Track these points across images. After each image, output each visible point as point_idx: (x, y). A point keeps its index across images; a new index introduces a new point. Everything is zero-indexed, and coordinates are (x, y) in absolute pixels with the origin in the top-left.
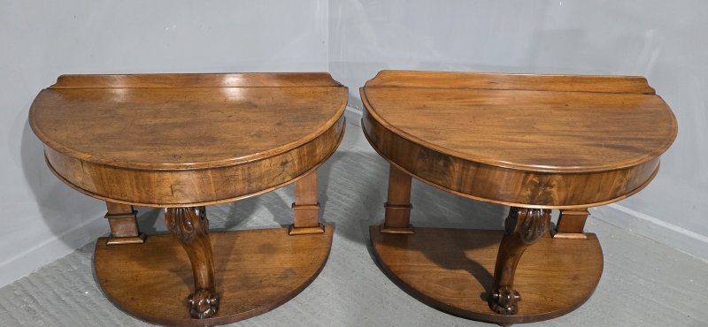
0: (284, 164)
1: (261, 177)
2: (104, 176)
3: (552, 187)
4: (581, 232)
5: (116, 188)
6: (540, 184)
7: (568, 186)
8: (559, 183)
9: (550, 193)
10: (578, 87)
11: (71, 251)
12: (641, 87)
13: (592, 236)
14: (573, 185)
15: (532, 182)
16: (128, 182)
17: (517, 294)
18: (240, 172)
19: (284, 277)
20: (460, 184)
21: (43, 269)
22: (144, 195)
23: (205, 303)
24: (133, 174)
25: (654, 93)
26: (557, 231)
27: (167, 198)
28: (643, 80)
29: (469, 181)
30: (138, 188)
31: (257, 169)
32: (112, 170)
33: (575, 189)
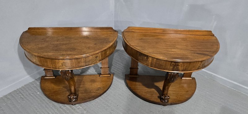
0: (96, 57)
1: (89, 61)
2: (42, 60)
3: (179, 66)
4: (190, 77)
5: (46, 64)
6: (175, 65)
7: (184, 66)
8: (181, 65)
9: (178, 68)
10: (190, 33)
11: (34, 80)
12: (210, 33)
13: (194, 79)
15: (173, 64)
16: (49, 62)
17: (169, 97)
18: (83, 60)
19: (98, 90)
20: (151, 64)
21: (25, 85)
22: (54, 66)
23: (73, 98)
24: (50, 60)
25: (214, 36)
26: (183, 77)
27: (61, 67)
28: (211, 32)
29: (154, 64)
30: (52, 64)
31: (88, 59)
32: (44, 59)
33: (186, 67)
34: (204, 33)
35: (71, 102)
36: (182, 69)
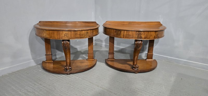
0: (87, 33)
1: (82, 35)
2: (51, 33)
3: (141, 34)
4: (152, 58)
5: (53, 35)
6: (139, 34)
7: (145, 34)
8: (143, 34)
9: (141, 36)
10: (147, 24)
12: (159, 24)
14: (146, 34)
15: (137, 34)
16: (55, 34)
17: (138, 65)
18: (78, 33)
20: (123, 36)
22: (58, 37)
24: (57, 31)
25: (162, 25)
26: (147, 59)
27: (63, 37)
28: (159, 22)
29: (125, 35)
30: (57, 35)
32: (52, 31)
33: (146, 35)
34: (156, 24)
35: (67, 71)
36: (144, 37)
